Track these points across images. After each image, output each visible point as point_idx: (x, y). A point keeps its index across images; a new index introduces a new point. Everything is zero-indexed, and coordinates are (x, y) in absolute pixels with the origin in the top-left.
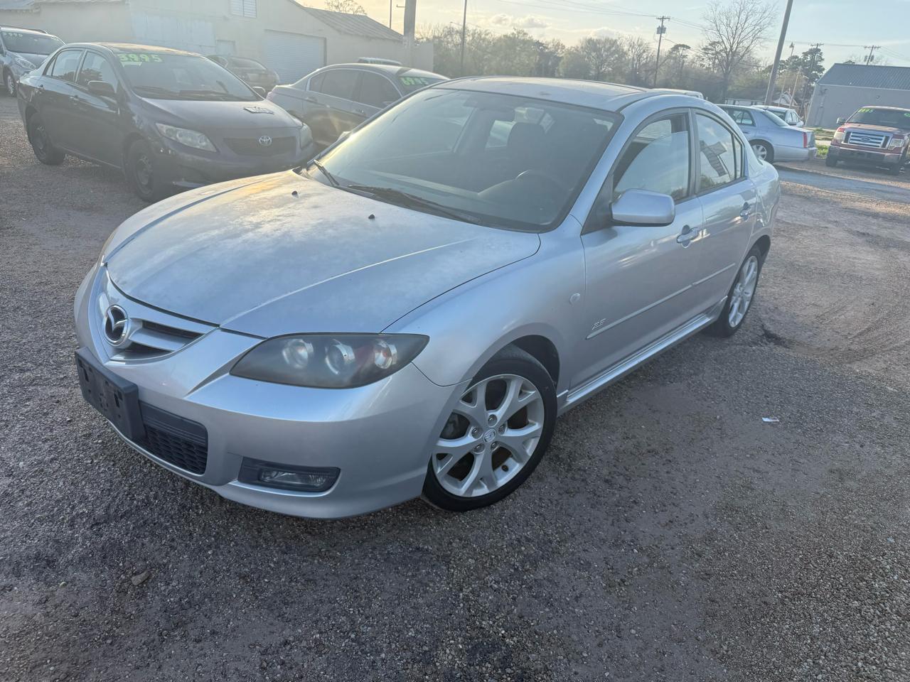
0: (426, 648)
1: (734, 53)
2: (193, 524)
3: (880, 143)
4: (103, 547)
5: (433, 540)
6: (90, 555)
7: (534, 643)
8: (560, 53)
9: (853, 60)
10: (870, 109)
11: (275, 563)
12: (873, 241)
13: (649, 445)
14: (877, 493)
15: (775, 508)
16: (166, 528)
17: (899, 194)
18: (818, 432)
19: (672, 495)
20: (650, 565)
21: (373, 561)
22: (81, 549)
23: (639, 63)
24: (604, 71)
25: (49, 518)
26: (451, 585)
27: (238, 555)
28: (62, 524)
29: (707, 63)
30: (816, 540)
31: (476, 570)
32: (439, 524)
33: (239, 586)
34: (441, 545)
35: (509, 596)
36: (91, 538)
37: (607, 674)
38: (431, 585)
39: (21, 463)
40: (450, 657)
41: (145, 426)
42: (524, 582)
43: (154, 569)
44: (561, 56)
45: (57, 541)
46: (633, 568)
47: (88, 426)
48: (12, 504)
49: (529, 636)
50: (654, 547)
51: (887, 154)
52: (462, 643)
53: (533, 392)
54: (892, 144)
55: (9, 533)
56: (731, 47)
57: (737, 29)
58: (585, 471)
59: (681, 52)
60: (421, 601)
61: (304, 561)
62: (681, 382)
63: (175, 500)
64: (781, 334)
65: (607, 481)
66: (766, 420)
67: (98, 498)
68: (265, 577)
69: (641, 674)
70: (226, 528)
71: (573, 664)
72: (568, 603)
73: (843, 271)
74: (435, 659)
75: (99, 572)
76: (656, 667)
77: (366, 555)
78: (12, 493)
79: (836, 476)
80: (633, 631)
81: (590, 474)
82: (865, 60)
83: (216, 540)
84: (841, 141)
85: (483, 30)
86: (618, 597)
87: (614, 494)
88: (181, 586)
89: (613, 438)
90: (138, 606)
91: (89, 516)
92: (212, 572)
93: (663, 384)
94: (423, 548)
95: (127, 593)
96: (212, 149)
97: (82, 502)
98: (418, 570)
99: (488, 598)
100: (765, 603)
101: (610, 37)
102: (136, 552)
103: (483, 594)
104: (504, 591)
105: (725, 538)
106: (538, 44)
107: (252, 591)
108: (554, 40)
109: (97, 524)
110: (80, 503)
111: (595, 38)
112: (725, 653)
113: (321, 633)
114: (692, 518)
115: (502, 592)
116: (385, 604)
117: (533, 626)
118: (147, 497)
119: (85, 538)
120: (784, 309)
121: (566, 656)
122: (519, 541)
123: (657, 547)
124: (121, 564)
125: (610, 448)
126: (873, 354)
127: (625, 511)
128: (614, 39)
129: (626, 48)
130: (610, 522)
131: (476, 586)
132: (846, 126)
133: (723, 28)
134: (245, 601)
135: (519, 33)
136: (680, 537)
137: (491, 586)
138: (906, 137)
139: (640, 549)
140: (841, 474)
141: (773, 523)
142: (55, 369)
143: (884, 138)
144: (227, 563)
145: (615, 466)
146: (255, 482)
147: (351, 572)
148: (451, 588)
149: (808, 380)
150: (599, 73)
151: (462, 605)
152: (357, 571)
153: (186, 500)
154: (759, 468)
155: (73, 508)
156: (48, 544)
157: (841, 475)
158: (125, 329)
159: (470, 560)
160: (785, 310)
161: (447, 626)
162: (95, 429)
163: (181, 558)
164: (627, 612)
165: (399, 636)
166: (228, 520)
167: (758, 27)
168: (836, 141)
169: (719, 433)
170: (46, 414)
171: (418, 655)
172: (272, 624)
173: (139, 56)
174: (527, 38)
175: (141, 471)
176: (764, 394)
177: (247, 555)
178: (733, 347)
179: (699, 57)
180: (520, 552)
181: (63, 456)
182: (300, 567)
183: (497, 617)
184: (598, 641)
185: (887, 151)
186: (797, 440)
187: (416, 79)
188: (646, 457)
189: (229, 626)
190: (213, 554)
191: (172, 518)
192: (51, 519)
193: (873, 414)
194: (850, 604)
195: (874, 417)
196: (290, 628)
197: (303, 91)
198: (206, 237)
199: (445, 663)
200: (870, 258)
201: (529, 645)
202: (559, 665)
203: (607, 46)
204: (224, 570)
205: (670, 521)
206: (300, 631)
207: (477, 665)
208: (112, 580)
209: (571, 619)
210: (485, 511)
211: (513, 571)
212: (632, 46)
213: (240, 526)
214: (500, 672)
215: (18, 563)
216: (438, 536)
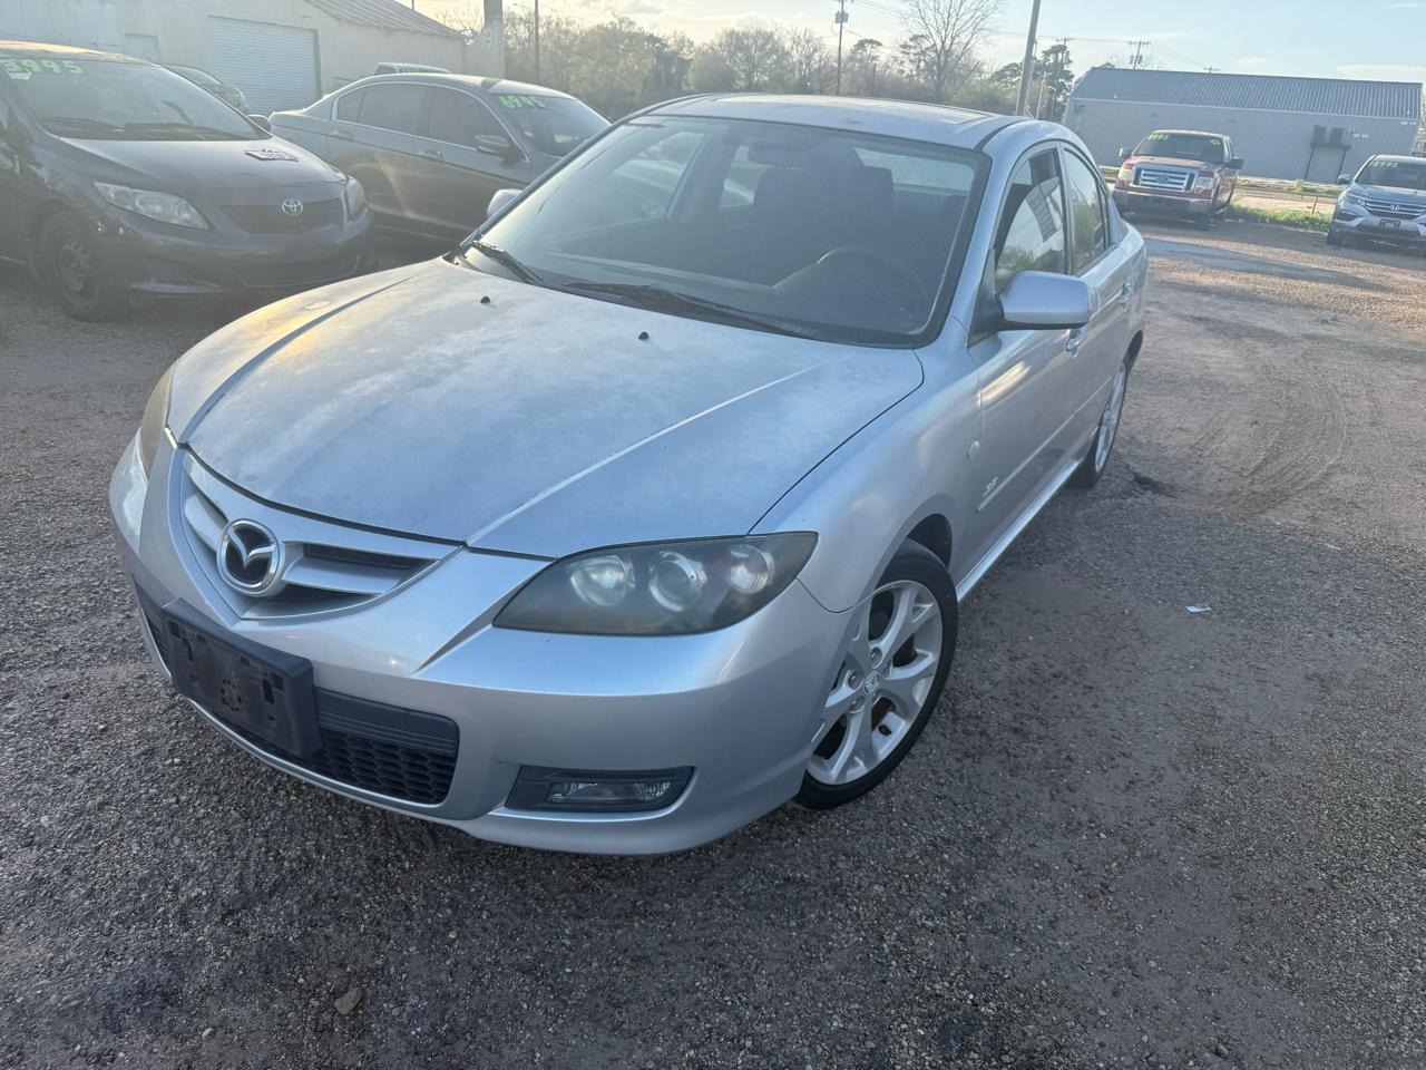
0: (871, 1044)
1: (948, 53)
2: (403, 890)
3: (1181, 184)
4: (259, 954)
5: (805, 861)
6: (241, 972)
7: (1023, 1007)
8: (686, 54)
9: (1114, 62)
10: (1165, 134)
11: (569, 937)
12: (1219, 329)
13: (1050, 666)
14: (1379, 704)
15: (1261, 743)
16: (358, 903)
17: (1220, 257)
18: (1267, 621)
19: (1114, 741)
20: (1131, 854)
21: (726, 911)
22: (218, 964)
23: (810, 69)
24: (758, 82)
25: (136, 914)
26: (863, 933)
27: (501, 933)
28: (166, 921)
29: (908, 68)
30: (1335, 784)
31: (891, 902)
32: (803, 833)
33: (526, 988)
34: (819, 868)
35: (955, 937)
36: (228, 940)
37: (1145, 1038)
38: (834, 937)
39: (44, 820)
40: (912, 1053)
41: (321, 729)
42: (967, 911)
43: (366, 980)
44: (688, 58)
45: (169, 955)
46: (1109, 864)
47: (142, 736)
48: (56, 898)
49: (1011, 997)
50: (1125, 826)
51: (1193, 200)
52: (922, 1027)
53: (930, 605)
54: (1197, 185)
55: (71, 954)
56: (943, 43)
57: (949, 16)
58: (979, 718)
59: (868, 52)
60: (829, 967)
61: (617, 927)
62: (1054, 562)
63: (354, 851)
64: (1153, 476)
65: (1016, 730)
66: (1192, 609)
67: (215, 865)
68: (563, 966)
69: (1192, 1030)
70: (464, 888)
71: (1092, 1032)
72: (1042, 934)
73: (1197, 376)
74: (892, 1061)
75: (267, 1000)
76: (1207, 1015)
77: (710, 902)
78: (49, 877)
79: (1315, 683)
80: (1153, 964)
81: (988, 722)
82: (1131, 62)
83: (455, 912)
84: (1129, 182)
85: (563, 17)
86: (1109, 912)
87: (1035, 750)
88: (426, 1003)
89: (996, 660)
90: (363, 1051)
91: (211, 899)
92: (468, 969)
93: (1029, 569)
94: (795, 877)
95: (332, 1030)
96: (200, 223)
97: (187, 876)
98: (803, 915)
99: (927, 944)
100: (1310, 890)
101: (764, 28)
102: (319, 955)
103: (918, 940)
104: (946, 930)
105: (1215, 798)
106: (652, 39)
107: (553, 992)
108: (675, 33)
109: (231, 913)
110: (186, 878)
111: (739, 29)
112: (1290, 976)
113: (695, 1047)
114: (1157, 773)
115: (943, 932)
116: (777, 981)
117: (1009, 978)
118: (304, 851)
119: (217, 941)
120: (1143, 438)
121: (1077, 1020)
122: (935, 846)
123: (1128, 824)
124: (301, 980)
125: (998, 676)
126: (1287, 498)
127: (1062, 775)
128: (769, 31)
129: (788, 45)
130: (1047, 796)
131: (901, 928)
132: (1135, 160)
133: (930, 14)
134: (546, 1012)
135: (621, 21)
136: (1154, 805)
137: (923, 925)
138: (1216, 175)
139: (1108, 832)
140: (1322, 681)
141: (1270, 767)
142: (36, 636)
143: (1187, 177)
144: (490, 950)
145: (1017, 705)
146: (540, 805)
147: (698, 934)
148: (864, 938)
149: (1221, 543)
150: (751, 84)
151: (894, 963)
152: (708, 931)
153: (375, 848)
154: (1214, 684)
155: (176, 890)
156: (154, 963)
157: (1324, 683)
158: (274, 561)
159: (876, 887)
160: (1145, 441)
161: (886, 1002)
162: (158, 738)
163: (405, 953)
164: (1131, 934)
165: (820, 1031)
166: (460, 873)
167: (978, 13)
168: (1122, 182)
169: (1137, 636)
170: (53, 721)
171: (864, 1058)
172: (607, 1045)
173: (38, 63)
174: (635, 29)
175: (274, 806)
176: (1174, 569)
177: (516, 929)
178: (1102, 502)
179: (896, 59)
180: (943, 862)
181: (119, 796)
182: (613, 937)
183: (952, 974)
184: (1109, 989)
185: (1192, 195)
186: (1246, 636)
187: (523, 98)
188: (1055, 685)
189: (536, 1060)
190: (458, 937)
191: (361, 883)
192: (142, 914)
193: (1326, 587)
194: (1419, 875)
195: (1328, 590)
196: (640, 1047)
197: (326, 120)
198: (375, 388)
199: (909, 1063)
200: (1224, 354)
201: (1017, 1011)
202: (1074, 1036)
203: (760, 42)
204: (489, 963)
205: (1130, 782)
206: (660, 1049)
207: (957, 1058)
208: (296, 1010)
209: (1058, 958)
210: (863, 802)
211: (945, 895)
212: (796, 42)
213: (484, 882)
214: (995, 1063)
215: (111, 1008)
216: (810, 854)
